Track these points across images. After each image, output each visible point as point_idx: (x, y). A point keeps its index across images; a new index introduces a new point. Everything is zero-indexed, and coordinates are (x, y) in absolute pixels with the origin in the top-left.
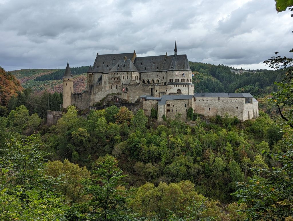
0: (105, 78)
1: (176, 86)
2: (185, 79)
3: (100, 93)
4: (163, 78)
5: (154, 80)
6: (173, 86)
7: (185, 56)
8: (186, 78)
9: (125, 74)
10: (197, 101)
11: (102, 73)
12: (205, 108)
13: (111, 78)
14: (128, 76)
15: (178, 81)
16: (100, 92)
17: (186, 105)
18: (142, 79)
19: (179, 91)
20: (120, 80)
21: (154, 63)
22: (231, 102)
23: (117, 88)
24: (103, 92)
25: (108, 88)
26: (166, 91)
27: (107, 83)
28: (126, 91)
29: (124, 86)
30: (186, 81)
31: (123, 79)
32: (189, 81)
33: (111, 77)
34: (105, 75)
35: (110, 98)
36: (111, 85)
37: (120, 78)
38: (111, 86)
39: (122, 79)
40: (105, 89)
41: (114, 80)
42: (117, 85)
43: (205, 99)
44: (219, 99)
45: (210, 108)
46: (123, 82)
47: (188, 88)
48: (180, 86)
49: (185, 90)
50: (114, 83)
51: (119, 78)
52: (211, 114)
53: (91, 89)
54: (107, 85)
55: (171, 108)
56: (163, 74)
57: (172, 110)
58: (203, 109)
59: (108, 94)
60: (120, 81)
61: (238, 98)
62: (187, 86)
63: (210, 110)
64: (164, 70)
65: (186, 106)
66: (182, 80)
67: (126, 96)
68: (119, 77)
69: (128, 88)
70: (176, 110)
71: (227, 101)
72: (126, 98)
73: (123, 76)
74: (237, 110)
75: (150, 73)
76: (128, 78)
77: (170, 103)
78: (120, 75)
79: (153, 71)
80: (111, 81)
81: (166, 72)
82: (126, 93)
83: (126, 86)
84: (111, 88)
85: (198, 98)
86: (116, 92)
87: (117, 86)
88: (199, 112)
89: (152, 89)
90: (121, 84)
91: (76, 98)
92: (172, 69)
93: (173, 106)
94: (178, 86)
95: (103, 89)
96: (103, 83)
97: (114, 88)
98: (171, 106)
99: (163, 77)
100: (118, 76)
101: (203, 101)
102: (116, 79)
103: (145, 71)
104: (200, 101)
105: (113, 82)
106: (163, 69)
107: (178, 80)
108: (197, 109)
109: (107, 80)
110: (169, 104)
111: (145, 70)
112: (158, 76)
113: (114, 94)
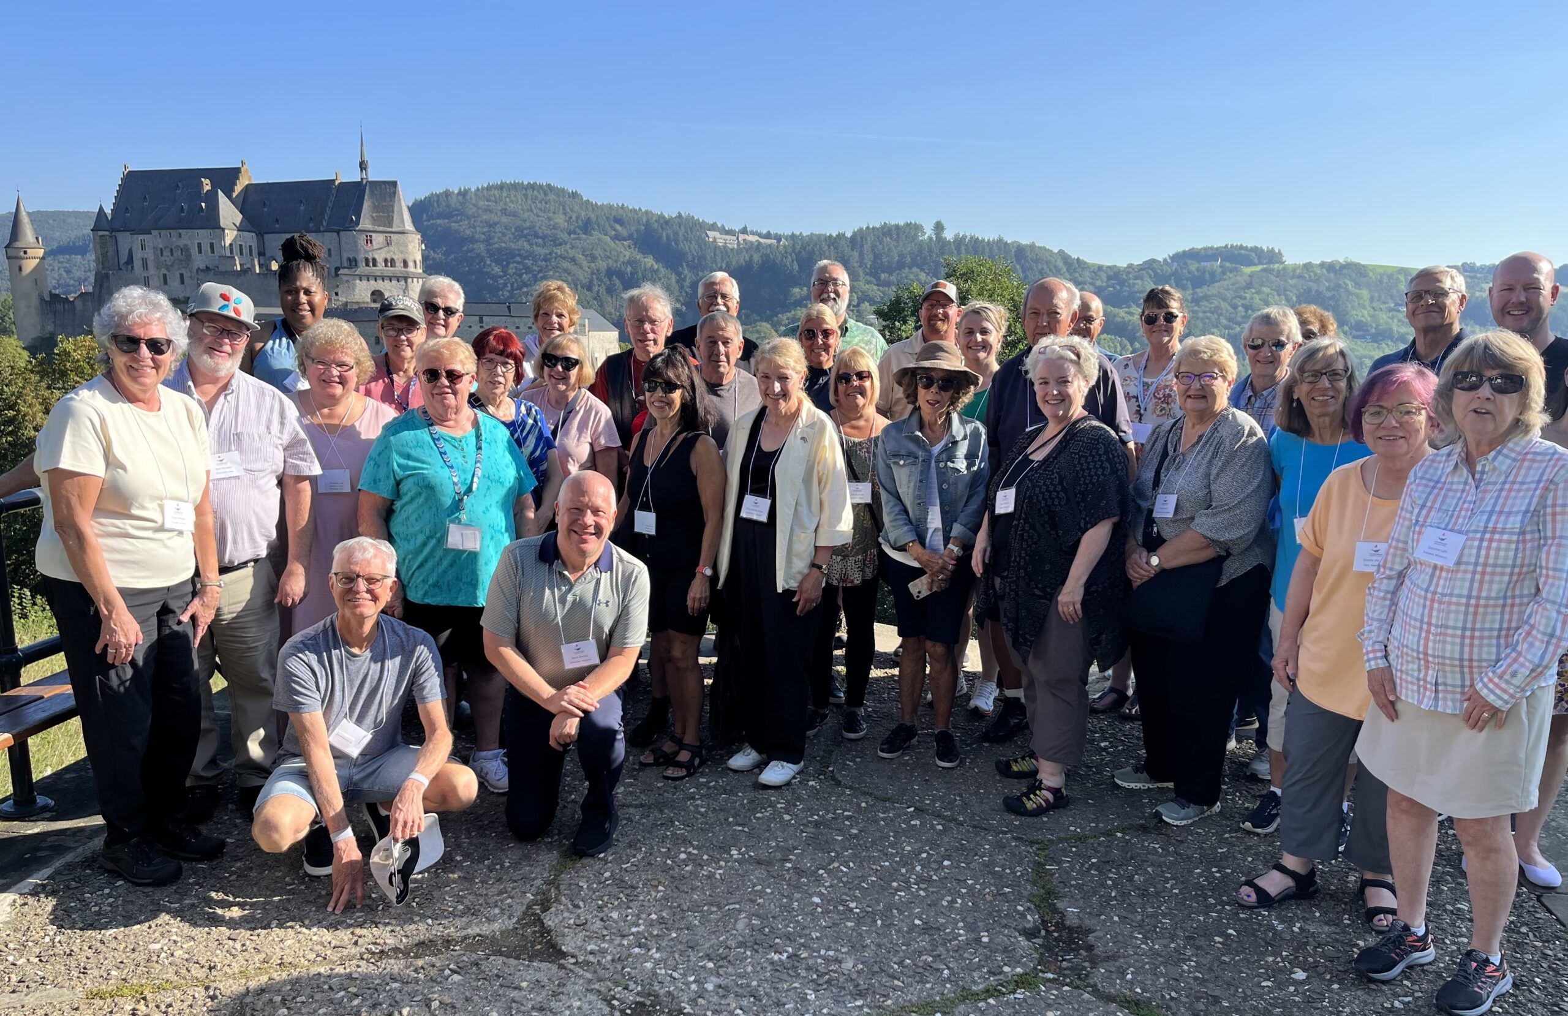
0: (143, 246)
1: (369, 281)
6: (358, 278)
8: (398, 257)
9: (204, 238)
11: (136, 231)
13: (161, 249)
15: (375, 265)
20: (190, 256)
23: (182, 282)
27: (151, 264)
30: (399, 267)
31: (200, 252)
32: (411, 264)
33: (161, 246)
34: (141, 237)
37: (188, 250)
38: (165, 275)
39: (195, 251)
41: (172, 255)
42: (183, 271)
46: (199, 261)
47: (406, 286)
48: (380, 280)
51: (185, 250)
53: (101, 286)
62: (402, 279)
64: (331, 229)
66: (386, 260)
68: (186, 245)
73: (199, 245)
76: (213, 252)
78: (189, 239)
81: (336, 234)
84: (166, 282)
86: (183, 295)
87: (182, 275)
92: (353, 226)
94: (373, 280)
96: (137, 264)
97: (174, 282)
100: (183, 242)
102: (177, 254)
103: (278, 231)
105: (169, 263)
106: (329, 225)
107: (374, 260)
109: (150, 255)
111: (279, 227)
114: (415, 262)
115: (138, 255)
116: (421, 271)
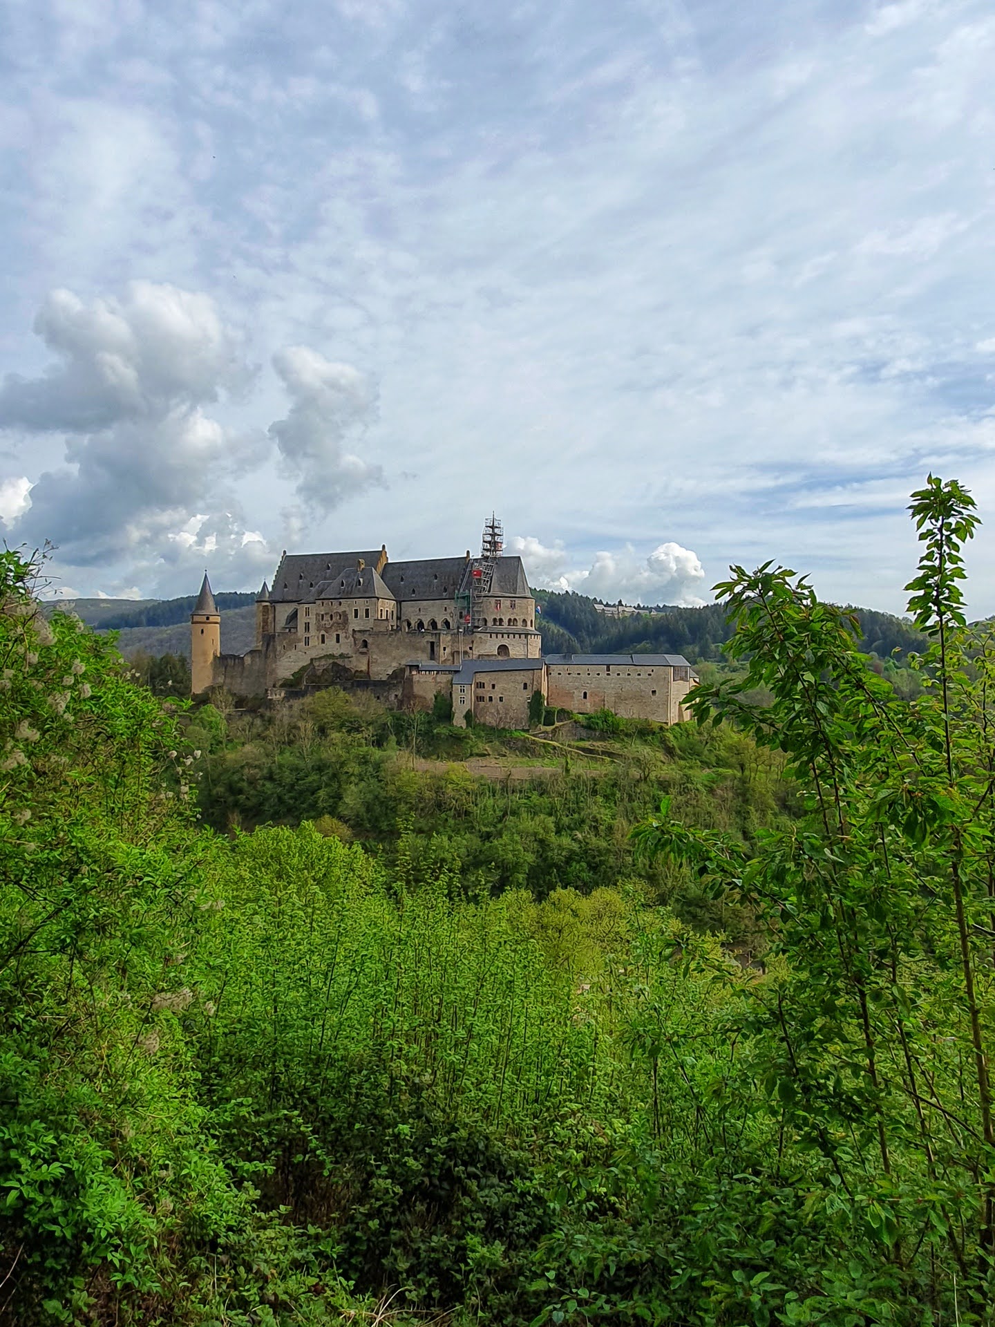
2: (517, 618)
3: (292, 654)
5: (436, 620)
8: (520, 618)
10: (554, 674)
11: (299, 602)
12: (574, 693)
13: (323, 615)
14: (367, 610)
15: (501, 625)
16: (293, 650)
17: (525, 684)
18: (403, 618)
19: (503, 649)
21: (436, 577)
22: (638, 677)
23: (338, 641)
24: (301, 651)
25: (315, 642)
26: (471, 648)
27: (312, 627)
28: (364, 650)
29: (358, 636)
30: (520, 625)
31: (356, 616)
32: (529, 623)
33: (323, 612)
34: (307, 606)
35: (321, 666)
36: (323, 632)
37: (346, 615)
38: (323, 636)
39: (351, 616)
40: (307, 643)
42: (339, 632)
43: (574, 669)
44: (608, 669)
45: (585, 694)
46: (355, 625)
49: (517, 648)
50: (331, 628)
51: (344, 615)
52: (589, 707)
53: (268, 645)
54: (313, 632)
55: (488, 691)
57: (491, 699)
58: (570, 695)
59: (314, 656)
60: (346, 621)
61: (654, 668)
63: (585, 697)
65: (525, 686)
66: (510, 620)
67: (365, 662)
69: (370, 641)
70: (501, 699)
71: (629, 675)
72: (364, 668)
73: (356, 610)
74: (653, 698)
75: (424, 603)
76: (367, 616)
77: (481, 678)
79: (432, 598)
80: (323, 623)
82: (362, 653)
83: (365, 637)
85: (554, 666)
86: (337, 652)
87: (338, 635)
88: (557, 705)
89: (432, 643)
90: (350, 632)
91: (228, 668)
93: (493, 686)
94: (500, 636)
95: (301, 645)
96: (301, 627)
98: (488, 687)
99: (460, 613)
100: (341, 609)
101: (569, 674)
104: (560, 674)
105: (328, 626)
108: (554, 697)
109: (312, 620)
110: (482, 682)
112: (449, 611)
113: (331, 656)
114: (531, 621)
115: (302, 620)
116: (535, 629)
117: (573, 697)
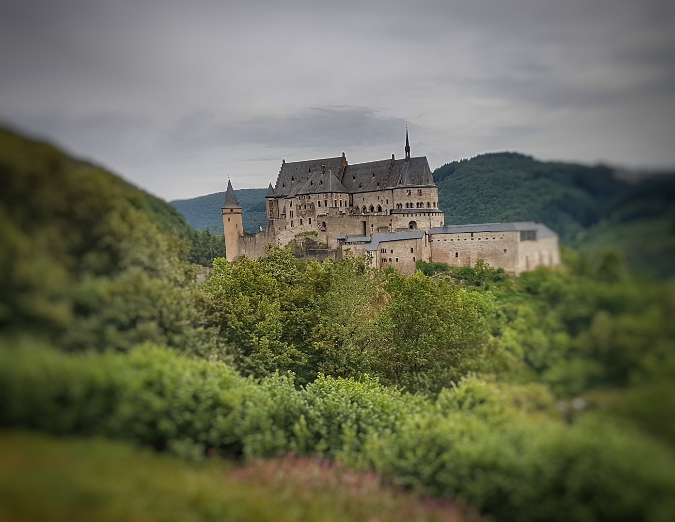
0: (291, 205)
1: (408, 216)
2: (423, 202)
3: (284, 232)
4: (387, 203)
5: (373, 205)
6: (402, 215)
7: (425, 158)
8: (425, 202)
9: (321, 198)
10: (435, 241)
11: (286, 197)
12: (449, 253)
13: (300, 206)
14: (326, 201)
15: (411, 207)
16: (284, 230)
17: (412, 249)
19: (412, 224)
21: (374, 175)
22: (494, 240)
23: (310, 223)
24: (289, 231)
25: (296, 224)
26: (390, 225)
27: (294, 214)
28: (324, 229)
29: (320, 219)
30: (425, 207)
31: (320, 206)
32: (432, 205)
33: (300, 204)
34: (290, 200)
35: (300, 240)
36: (302, 218)
37: (314, 206)
38: (301, 220)
39: (317, 206)
40: (292, 225)
41: (305, 208)
42: (311, 217)
43: (448, 237)
44: (472, 236)
45: (457, 254)
46: (319, 211)
47: (428, 219)
48: (414, 215)
49: (423, 223)
50: (305, 214)
51: (312, 205)
52: (460, 263)
54: (295, 218)
55: (389, 255)
56: (387, 195)
57: (390, 259)
58: (446, 255)
59: (297, 234)
60: (314, 209)
61: (505, 233)
62: (427, 214)
63: (457, 256)
64: (388, 188)
65: (412, 251)
66: (418, 204)
67: (325, 236)
68: (313, 203)
69: (326, 222)
70: (397, 260)
71: (487, 239)
72: (324, 241)
73: (319, 202)
74: (505, 255)
75: (366, 194)
76: (326, 206)
78: (314, 200)
79: (371, 190)
80: (300, 211)
81: (391, 191)
82: (323, 231)
83: (324, 220)
84: (302, 224)
85: (435, 235)
86: (309, 231)
87: (310, 219)
89: (364, 222)
90: (317, 215)
91: (247, 243)
92: (401, 186)
93: (392, 251)
94: (410, 215)
95: (289, 226)
96: (288, 214)
97: (306, 223)
98: (389, 252)
99: (387, 200)
100: (310, 201)
101: (445, 240)
102: (308, 207)
103: (359, 191)
104: (439, 241)
105: (303, 213)
106: (387, 186)
107: (411, 204)
108: (435, 256)
109: (294, 210)
110: (385, 248)
111: (360, 189)
112: (380, 199)
113: (306, 233)
114: (434, 203)
115: (288, 210)
116: (438, 209)
117: (448, 257)
